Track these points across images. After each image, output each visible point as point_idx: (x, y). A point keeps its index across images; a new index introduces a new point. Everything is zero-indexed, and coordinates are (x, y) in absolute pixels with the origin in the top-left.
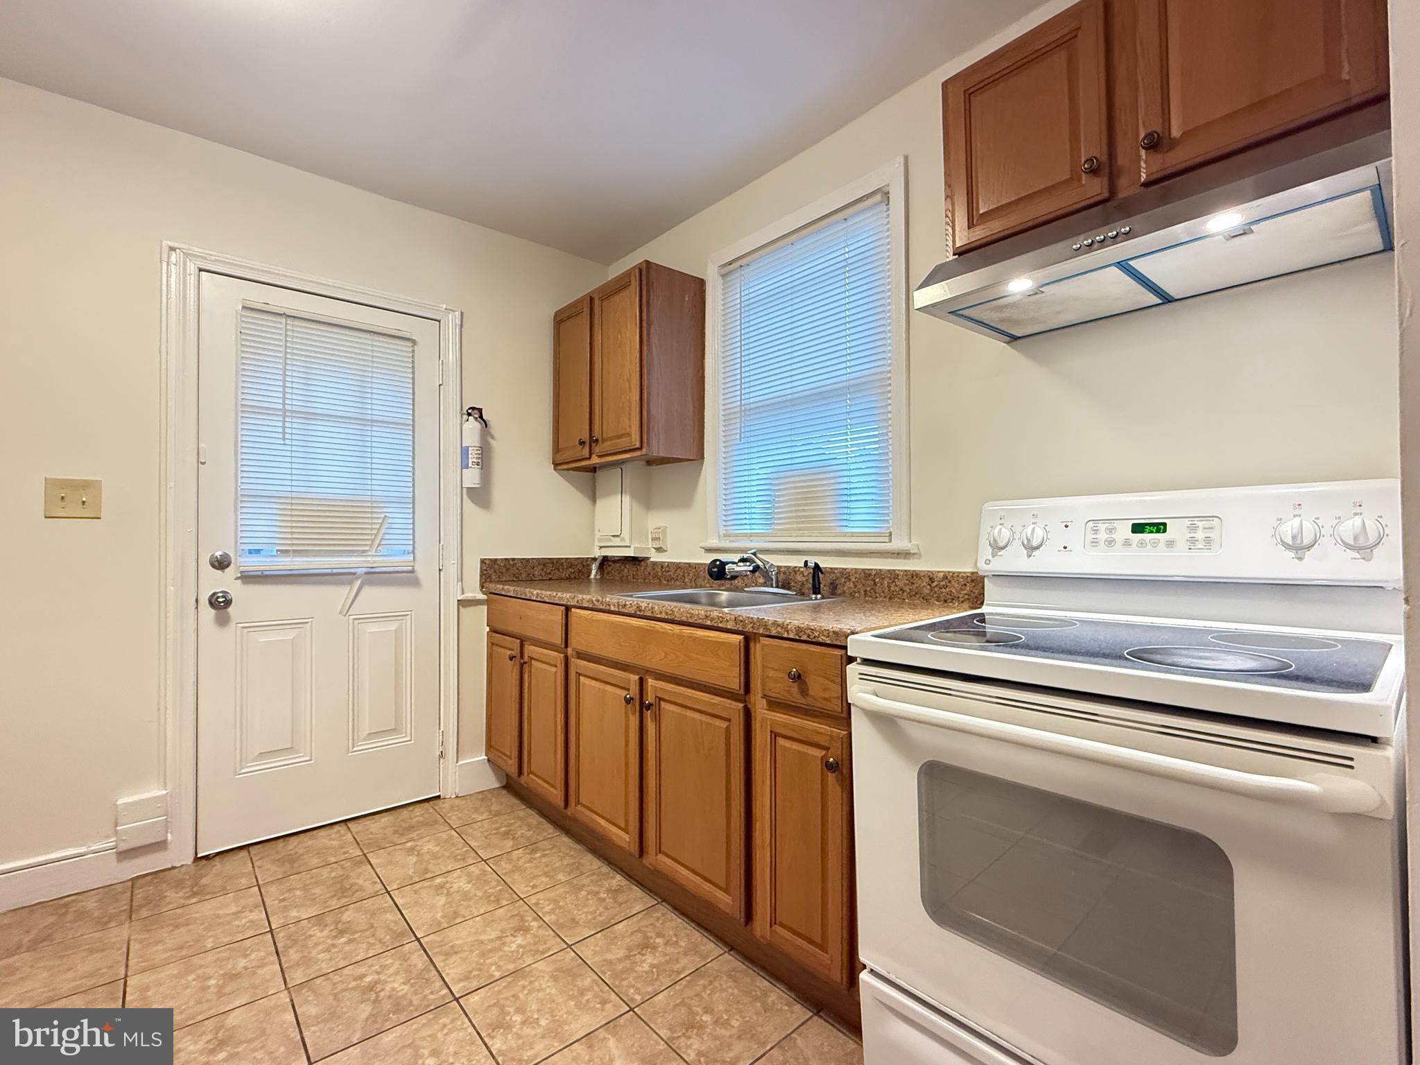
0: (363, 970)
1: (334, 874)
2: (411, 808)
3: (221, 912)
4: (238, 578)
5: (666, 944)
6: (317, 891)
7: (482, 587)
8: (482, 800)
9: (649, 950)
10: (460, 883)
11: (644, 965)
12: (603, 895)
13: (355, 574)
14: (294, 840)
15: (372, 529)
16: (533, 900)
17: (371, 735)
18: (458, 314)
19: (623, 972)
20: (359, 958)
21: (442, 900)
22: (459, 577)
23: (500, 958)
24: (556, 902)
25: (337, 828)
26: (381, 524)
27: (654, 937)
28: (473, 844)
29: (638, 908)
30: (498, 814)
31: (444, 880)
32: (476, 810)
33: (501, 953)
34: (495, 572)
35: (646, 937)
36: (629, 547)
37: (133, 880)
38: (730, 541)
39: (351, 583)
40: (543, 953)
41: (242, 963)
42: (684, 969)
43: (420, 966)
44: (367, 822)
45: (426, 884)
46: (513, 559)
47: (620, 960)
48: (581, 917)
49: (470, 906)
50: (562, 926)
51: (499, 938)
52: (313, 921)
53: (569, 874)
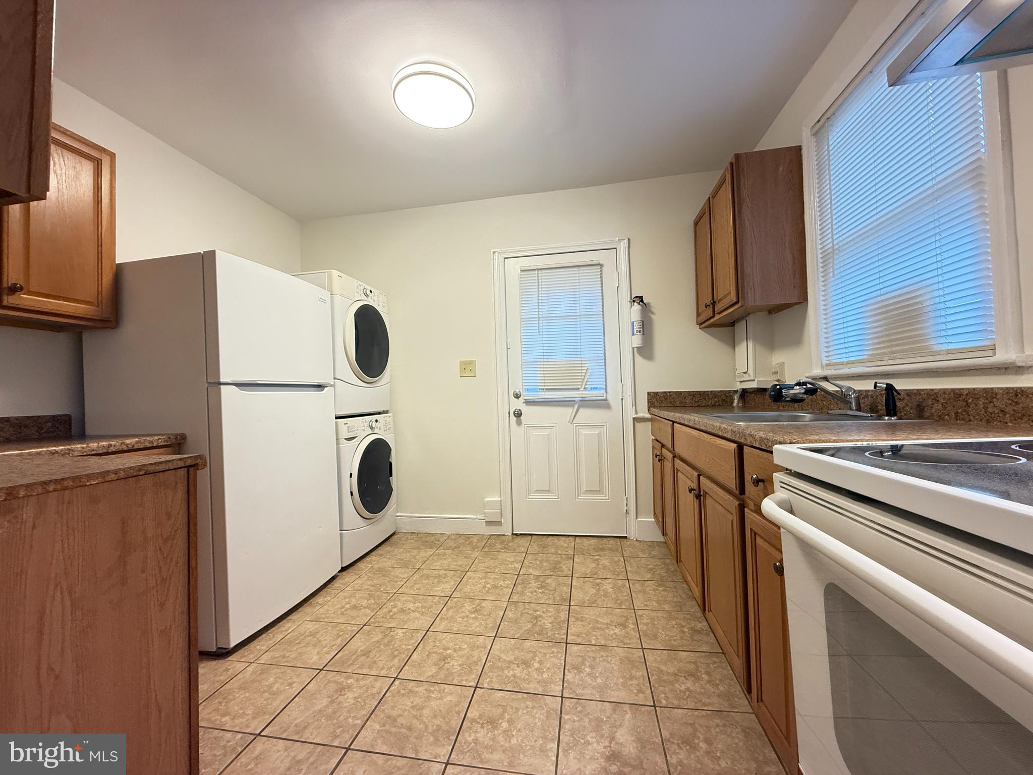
0: (539, 608)
1: (556, 559)
2: (609, 539)
3: (508, 559)
4: (524, 403)
5: (709, 682)
6: (545, 564)
7: (649, 410)
8: (650, 546)
9: (693, 678)
10: (608, 586)
11: (683, 686)
12: (686, 630)
13: (574, 401)
14: (551, 538)
15: (582, 373)
16: (640, 613)
17: (587, 492)
18: (626, 241)
19: (665, 681)
20: (541, 602)
21: (593, 591)
22: (634, 404)
23: (601, 635)
24: (653, 619)
25: (570, 538)
26: (586, 373)
27: (703, 672)
28: (629, 568)
29: (705, 649)
30: (654, 557)
31: (601, 582)
32: (643, 551)
33: (603, 632)
34: (657, 400)
35: (697, 670)
36: (754, 380)
37: (491, 535)
38: (835, 370)
39: (573, 406)
40: (625, 644)
41: (501, 583)
42: (710, 704)
43: (562, 619)
44: (585, 540)
45: (591, 580)
46: (670, 392)
47: (668, 674)
48: (662, 634)
49: (604, 601)
50: (646, 635)
51: (607, 624)
52: (535, 577)
53: (673, 608)
